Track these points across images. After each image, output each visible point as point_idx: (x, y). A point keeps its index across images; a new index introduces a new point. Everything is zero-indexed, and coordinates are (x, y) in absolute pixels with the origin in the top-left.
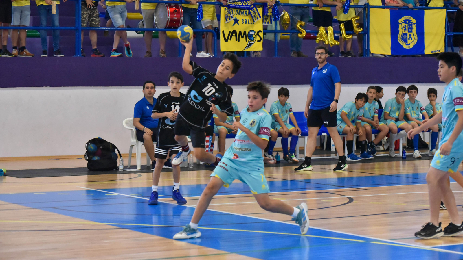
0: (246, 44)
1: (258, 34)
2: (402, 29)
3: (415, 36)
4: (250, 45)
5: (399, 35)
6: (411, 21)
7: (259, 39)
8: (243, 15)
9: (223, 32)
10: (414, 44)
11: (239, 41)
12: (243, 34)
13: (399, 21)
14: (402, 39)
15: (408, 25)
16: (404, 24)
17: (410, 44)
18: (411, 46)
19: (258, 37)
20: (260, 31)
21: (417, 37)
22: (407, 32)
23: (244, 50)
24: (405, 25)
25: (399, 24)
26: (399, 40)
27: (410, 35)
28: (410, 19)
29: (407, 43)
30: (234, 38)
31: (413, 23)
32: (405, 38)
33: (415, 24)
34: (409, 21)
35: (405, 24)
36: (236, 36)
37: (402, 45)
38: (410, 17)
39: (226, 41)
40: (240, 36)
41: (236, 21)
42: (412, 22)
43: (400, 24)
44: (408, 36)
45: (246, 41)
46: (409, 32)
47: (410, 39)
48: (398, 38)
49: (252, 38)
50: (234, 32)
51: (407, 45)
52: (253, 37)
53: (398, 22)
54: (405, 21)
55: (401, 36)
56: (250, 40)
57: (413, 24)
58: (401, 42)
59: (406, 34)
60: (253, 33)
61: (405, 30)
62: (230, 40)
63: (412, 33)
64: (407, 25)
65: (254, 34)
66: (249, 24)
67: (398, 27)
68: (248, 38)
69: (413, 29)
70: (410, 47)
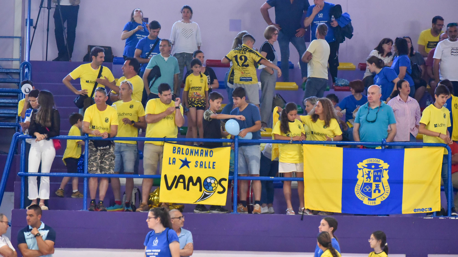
0: (200, 194)
1: (220, 183)
2: (363, 176)
3: (385, 188)
4: (205, 196)
5: (356, 186)
6: (380, 166)
7: (221, 189)
8: (198, 155)
9: (165, 176)
10: (384, 199)
11: (188, 190)
12: (195, 182)
13: (358, 165)
14: (362, 191)
15: (374, 171)
16: (366, 170)
17: (376, 199)
18: (378, 202)
19: (219, 186)
20: (225, 179)
21: (389, 189)
22: (372, 181)
23: (196, 202)
24: (369, 172)
25: (358, 170)
26: (356, 193)
27: (377, 186)
28: (377, 163)
29: (371, 197)
30: (181, 185)
31: (384, 168)
32: (367, 190)
33: (386, 170)
34: (377, 166)
35: (369, 170)
36: (184, 182)
37: (362, 200)
38: (378, 160)
39: (169, 188)
40: (191, 183)
41: (186, 163)
42: (382, 168)
43: (360, 169)
44: (374, 187)
45: (201, 190)
46: (375, 181)
47: (377, 191)
48: (356, 190)
49: (210, 188)
50: (182, 177)
51: (369, 199)
52: (211, 186)
53: (357, 167)
54: (369, 166)
55: (360, 187)
56: (206, 189)
57: (384, 170)
58: (359, 196)
59: (370, 185)
60: (212, 181)
61: (368, 179)
62: (176, 187)
63: (380, 184)
64: (372, 171)
65: (214, 183)
66: (205, 167)
67: (357, 173)
68: (204, 187)
69: (383, 177)
70: (375, 203)
